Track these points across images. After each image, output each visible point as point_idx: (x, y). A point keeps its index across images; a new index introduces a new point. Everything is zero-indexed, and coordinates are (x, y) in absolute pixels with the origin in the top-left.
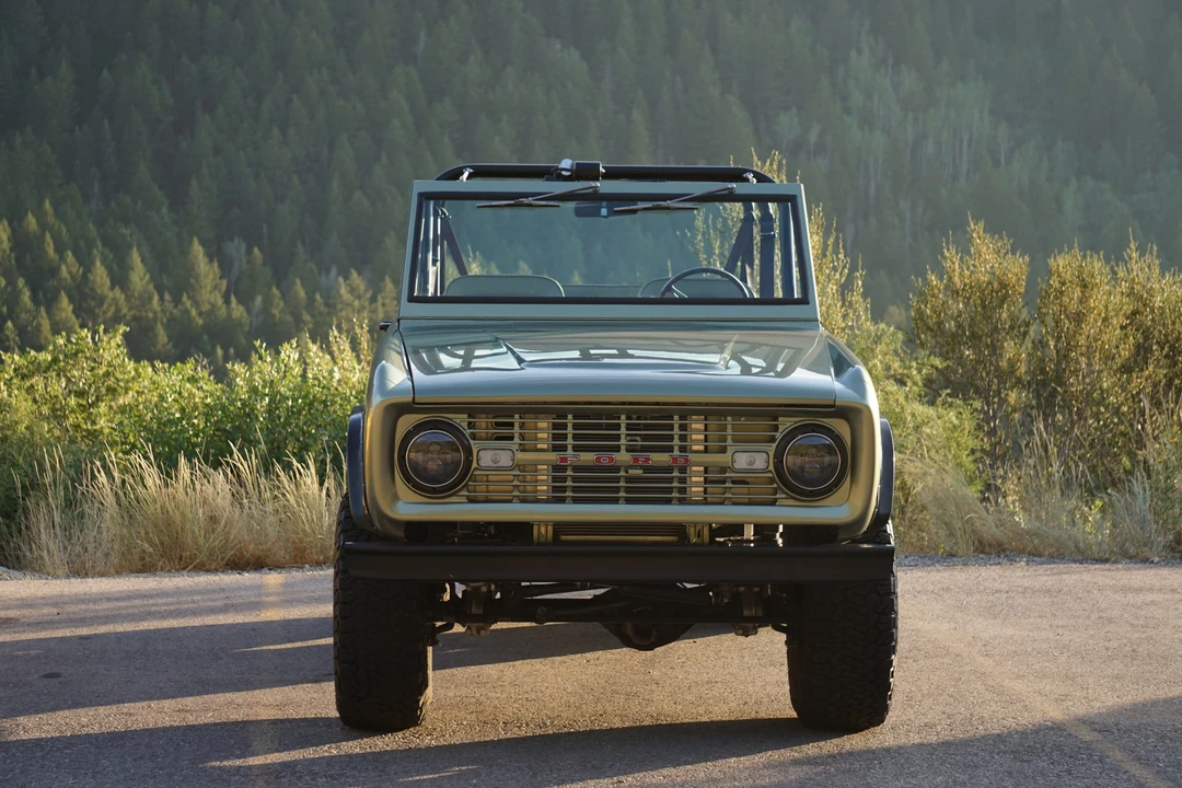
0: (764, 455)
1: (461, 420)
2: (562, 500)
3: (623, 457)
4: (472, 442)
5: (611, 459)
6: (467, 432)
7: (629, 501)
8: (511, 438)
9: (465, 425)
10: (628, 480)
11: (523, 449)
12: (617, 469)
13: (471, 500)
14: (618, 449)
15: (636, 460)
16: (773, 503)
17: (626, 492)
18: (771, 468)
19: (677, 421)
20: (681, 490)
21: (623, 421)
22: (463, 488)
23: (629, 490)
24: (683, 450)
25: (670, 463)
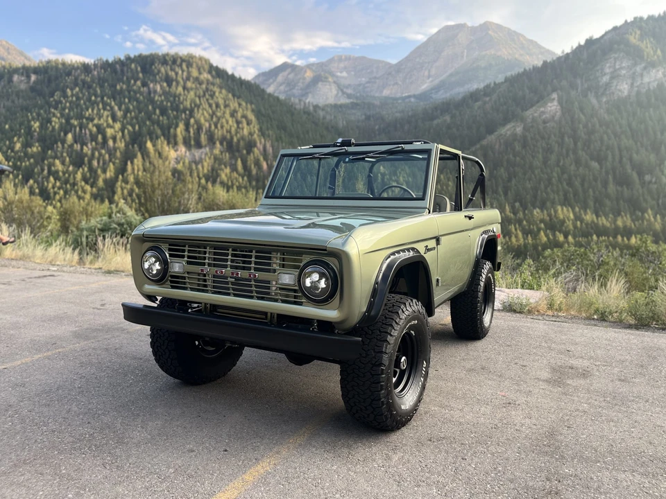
0: (293, 276)
1: (165, 246)
2: (207, 291)
3: (227, 271)
4: (168, 258)
5: (222, 272)
6: (167, 253)
7: (235, 295)
8: (183, 257)
9: (167, 249)
10: (233, 283)
11: (189, 263)
12: (226, 278)
13: (173, 287)
14: (226, 267)
15: (233, 274)
16: (300, 304)
18: (297, 284)
19: (254, 254)
20: (257, 292)
21: (230, 252)
22: (166, 281)
23: (234, 289)
24: (256, 269)
25: (248, 277)
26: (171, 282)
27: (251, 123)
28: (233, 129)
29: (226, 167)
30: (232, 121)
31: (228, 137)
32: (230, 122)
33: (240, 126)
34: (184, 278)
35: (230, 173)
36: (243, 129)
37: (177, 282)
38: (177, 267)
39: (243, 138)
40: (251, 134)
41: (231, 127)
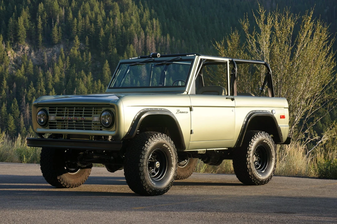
0: (98, 117)
1: (47, 109)
2: (65, 129)
3: (73, 118)
4: (49, 114)
5: (71, 119)
6: (48, 112)
7: (77, 129)
8: (55, 113)
9: (48, 110)
10: (75, 123)
11: (58, 115)
12: (73, 121)
13: (50, 128)
14: (72, 116)
15: (75, 118)
16: (102, 130)
17: (76, 127)
18: (99, 121)
19: (84, 109)
20: (85, 126)
21: (75, 109)
22: (48, 125)
23: (76, 126)
24: (85, 116)
25: (81, 119)
26: (50, 126)
27: (127, 10)
28: (100, 18)
29: (87, 74)
30: (100, 7)
31: (93, 29)
32: (96, 9)
33: (111, 13)
34: (55, 123)
35: (93, 81)
36: (114, 18)
37: (52, 125)
38: (52, 118)
39: (113, 31)
40: (126, 25)
41: (96, 14)
